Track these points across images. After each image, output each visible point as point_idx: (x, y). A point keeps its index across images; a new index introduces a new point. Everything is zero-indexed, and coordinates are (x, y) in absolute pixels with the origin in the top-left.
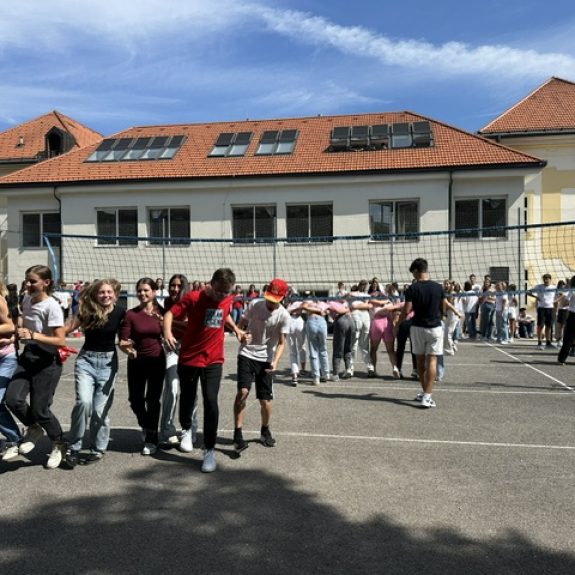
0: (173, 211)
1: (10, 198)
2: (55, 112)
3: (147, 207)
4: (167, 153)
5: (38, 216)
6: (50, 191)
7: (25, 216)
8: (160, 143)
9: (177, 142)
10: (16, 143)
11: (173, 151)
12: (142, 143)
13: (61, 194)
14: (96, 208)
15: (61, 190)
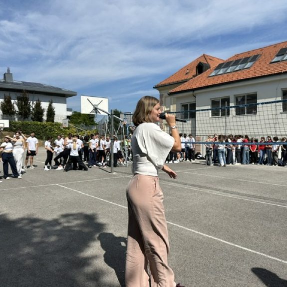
0: (248, 96)
1: (177, 98)
2: (204, 55)
3: (235, 95)
4: (249, 65)
5: (187, 105)
6: (191, 93)
7: (182, 106)
8: (246, 60)
9: (255, 58)
10: (186, 72)
11: (252, 63)
12: (236, 63)
13: (196, 93)
14: (211, 99)
15: (196, 92)
